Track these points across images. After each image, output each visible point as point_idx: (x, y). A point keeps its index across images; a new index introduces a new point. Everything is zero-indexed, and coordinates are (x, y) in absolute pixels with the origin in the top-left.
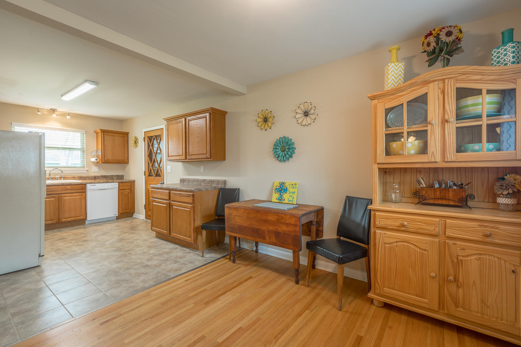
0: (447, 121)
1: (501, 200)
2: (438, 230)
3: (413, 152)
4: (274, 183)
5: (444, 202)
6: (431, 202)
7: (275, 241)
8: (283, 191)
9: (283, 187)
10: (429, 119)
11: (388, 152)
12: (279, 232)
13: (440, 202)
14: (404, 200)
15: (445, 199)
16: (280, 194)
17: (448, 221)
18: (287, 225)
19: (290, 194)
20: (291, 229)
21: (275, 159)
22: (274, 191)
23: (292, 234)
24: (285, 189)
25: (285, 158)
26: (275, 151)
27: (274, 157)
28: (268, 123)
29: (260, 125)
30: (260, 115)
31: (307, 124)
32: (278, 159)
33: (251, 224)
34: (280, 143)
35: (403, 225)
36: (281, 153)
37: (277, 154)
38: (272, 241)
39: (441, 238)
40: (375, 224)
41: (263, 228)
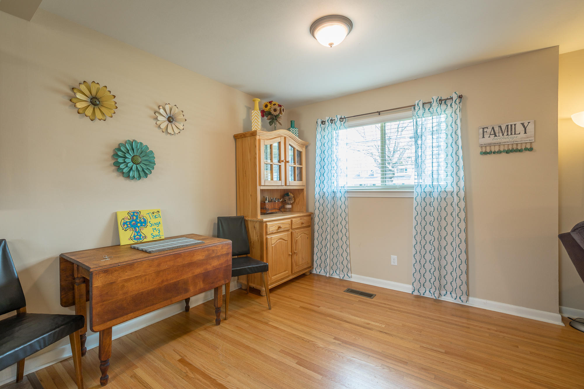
2: (290, 227)
4: (116, 215)
8: (139, 225)
9: (137, 218)
10: (281, 159)
11: (265, 179)
16: (136, 230)
17: (293, 220)
18: (218, 257)
19: (153, 227)
20: (222, 260)
21: (115, 174)
22: (120, 228)
23: (223, 266)
24: (142, 220)
25: (142, 174)
26: (120, 160)
27: (113, 171)
28: (103, 109)
29: (80, 105)
30: (83, 87)
31: (173, 133)
32: (127, 176)
33: (163, 281)
34: (133, 150)
35: (279, 227)
36: (134, 166)
37: (127, 166)
38: (198, 288)
39: (291, 230)
40: (266, 232)
41: (185, 277)
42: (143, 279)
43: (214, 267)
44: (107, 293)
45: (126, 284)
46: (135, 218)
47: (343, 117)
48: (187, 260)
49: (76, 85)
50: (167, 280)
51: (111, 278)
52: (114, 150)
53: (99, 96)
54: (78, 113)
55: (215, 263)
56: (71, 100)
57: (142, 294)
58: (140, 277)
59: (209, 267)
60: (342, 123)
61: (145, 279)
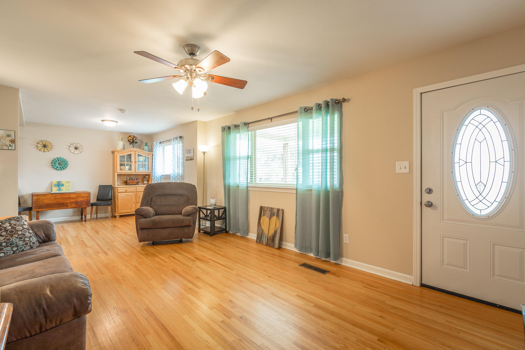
0: (136, 162)
1: (145, 182)
2: (135, 190)
3: (127, 170)
4: (52, 182)
5: (133, 184)
6: (130, 184)
7: (75, 206)
8: (60, 186)
9: (60, 183)
10: (132, 161)
11: (121, 169)
12: (78, 202)
13: (132, 184)
14: (122, 184)
15: (134, 183)
16: (59, 187)
17: (137, 187)
18: (83, 197)
19: (66, 187)
20: (85, 199)
21: (52, 169)
22: (53, 187)
23: (86, 201)
24: (62, 184)
25: (62, 168)
26: (53, 164)
27: (51, 168)
28: (48, 148)
29: (39, 148)
30: (40, 143)
31: (77, 153)
32: (56, 169)
33: (57, 201)
34: (58, 160)
35: (126, 190)
36: (59, 166)
37: (56, 166)
38: (73, 206)
39: (136, 192)
40: (118, 192)
41: (67, 202)
42: (50, 199)
43: (80, 200)
44: (37, 201)
45: (43, 200)
46: (59, 183)
47: (161, 142)
48: (68, 196)
49: (38, 142)
50: (59, 201)
51: (38, 197)
52: (52, 161)
53: (46, 144)
54: (39, 150)
55: (81, 199)
56: (37, 147)
57: (49, 204)
58: (48, 199)
59: (78, 200)
60: (161, 144)
61: (50, 200)
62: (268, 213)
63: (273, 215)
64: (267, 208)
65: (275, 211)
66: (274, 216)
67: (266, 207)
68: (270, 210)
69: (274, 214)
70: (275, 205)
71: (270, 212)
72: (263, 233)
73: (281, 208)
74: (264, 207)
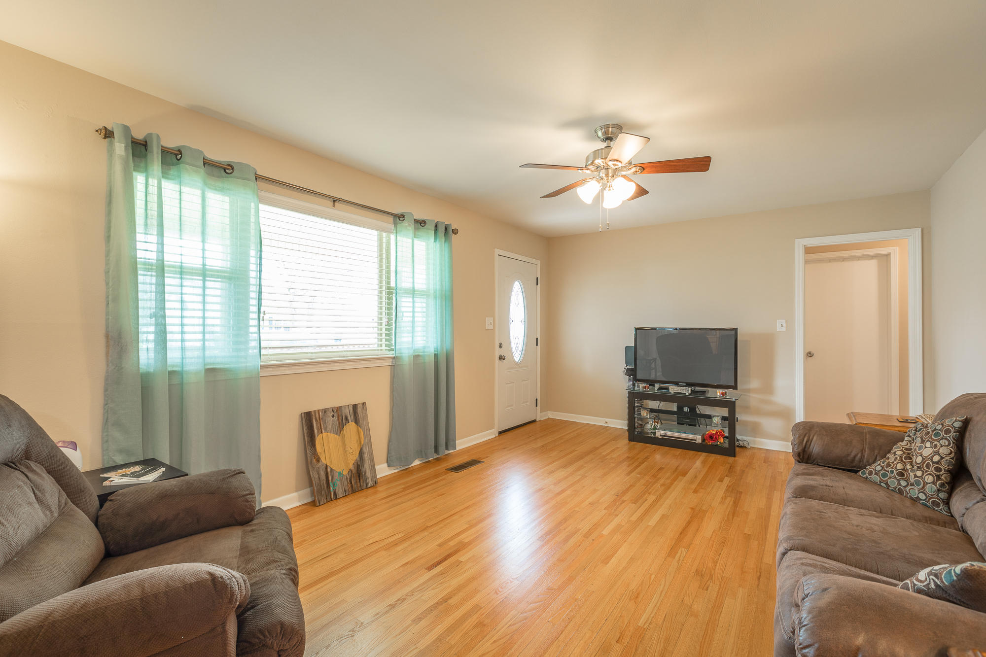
62: (331, 421)
63: (345, 423)
64: (325, 411)
65: (348, 412)
66: (347, 425)
67: (318, 410)
68: (335, 414)
69: (346, 419)
70: (344, 399)
71: (335, 419)
72: (329, 473)
73: (358, 401)
74: (314, 411)
